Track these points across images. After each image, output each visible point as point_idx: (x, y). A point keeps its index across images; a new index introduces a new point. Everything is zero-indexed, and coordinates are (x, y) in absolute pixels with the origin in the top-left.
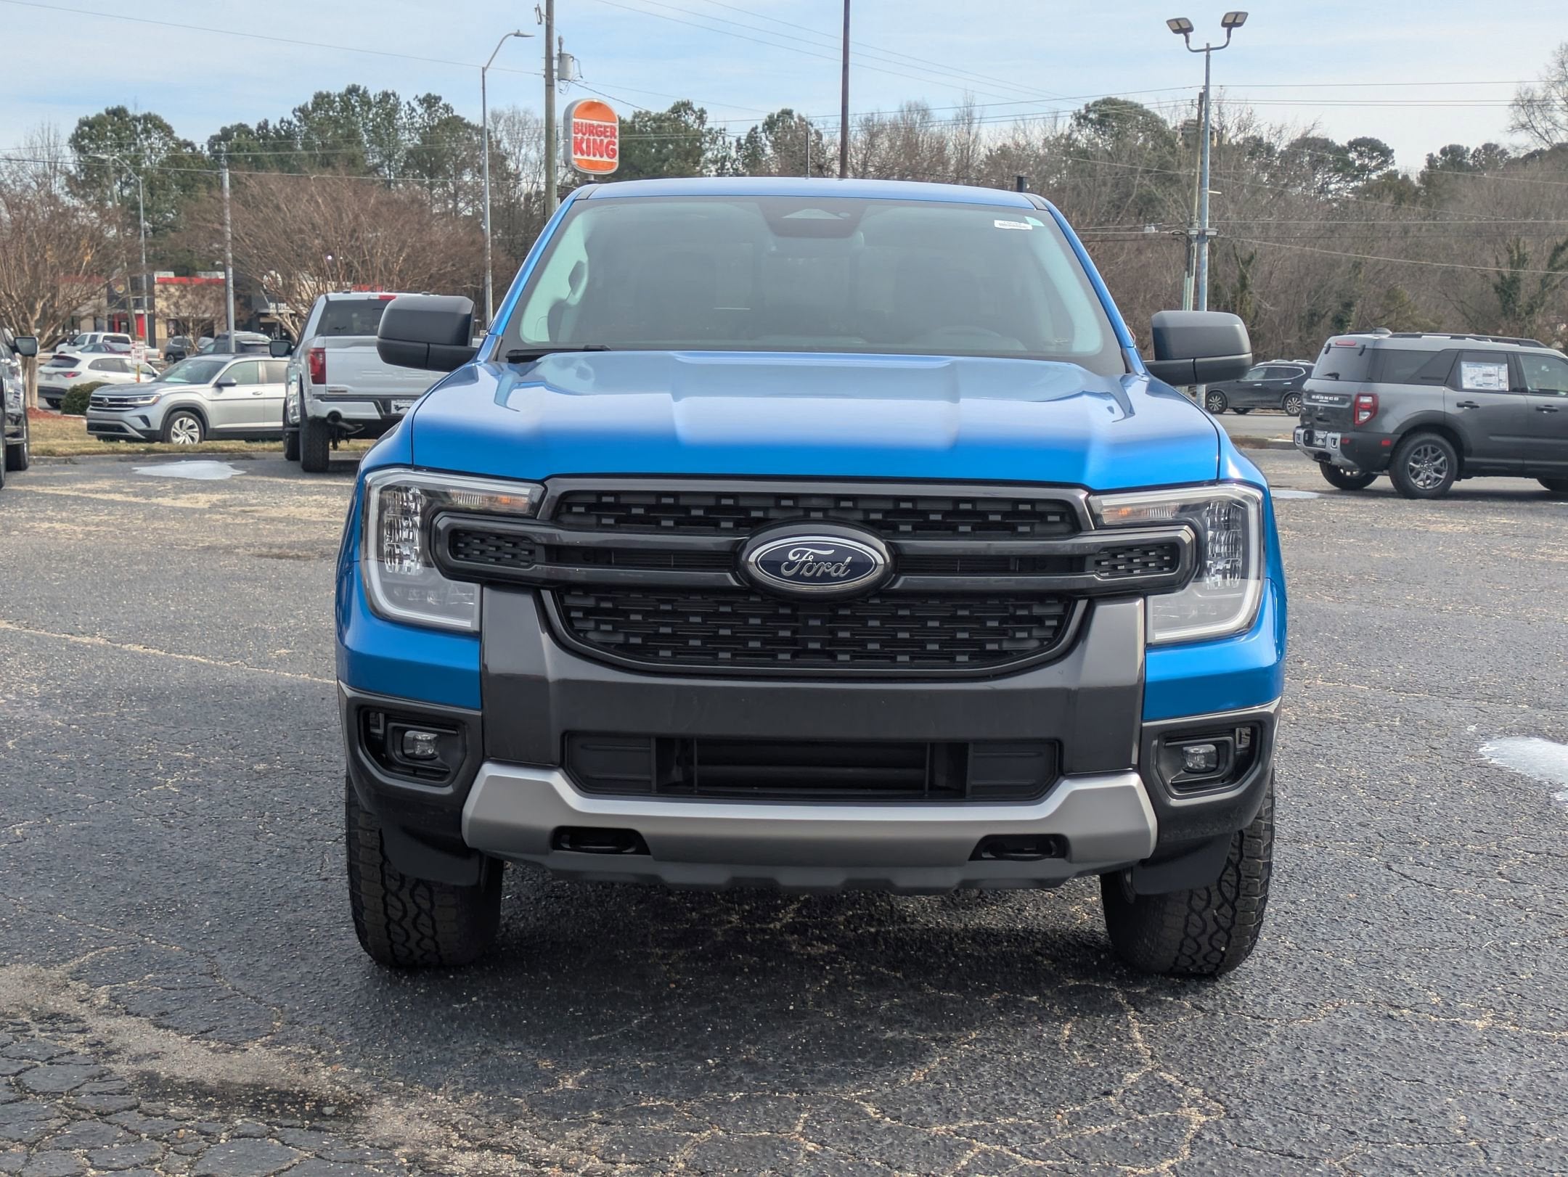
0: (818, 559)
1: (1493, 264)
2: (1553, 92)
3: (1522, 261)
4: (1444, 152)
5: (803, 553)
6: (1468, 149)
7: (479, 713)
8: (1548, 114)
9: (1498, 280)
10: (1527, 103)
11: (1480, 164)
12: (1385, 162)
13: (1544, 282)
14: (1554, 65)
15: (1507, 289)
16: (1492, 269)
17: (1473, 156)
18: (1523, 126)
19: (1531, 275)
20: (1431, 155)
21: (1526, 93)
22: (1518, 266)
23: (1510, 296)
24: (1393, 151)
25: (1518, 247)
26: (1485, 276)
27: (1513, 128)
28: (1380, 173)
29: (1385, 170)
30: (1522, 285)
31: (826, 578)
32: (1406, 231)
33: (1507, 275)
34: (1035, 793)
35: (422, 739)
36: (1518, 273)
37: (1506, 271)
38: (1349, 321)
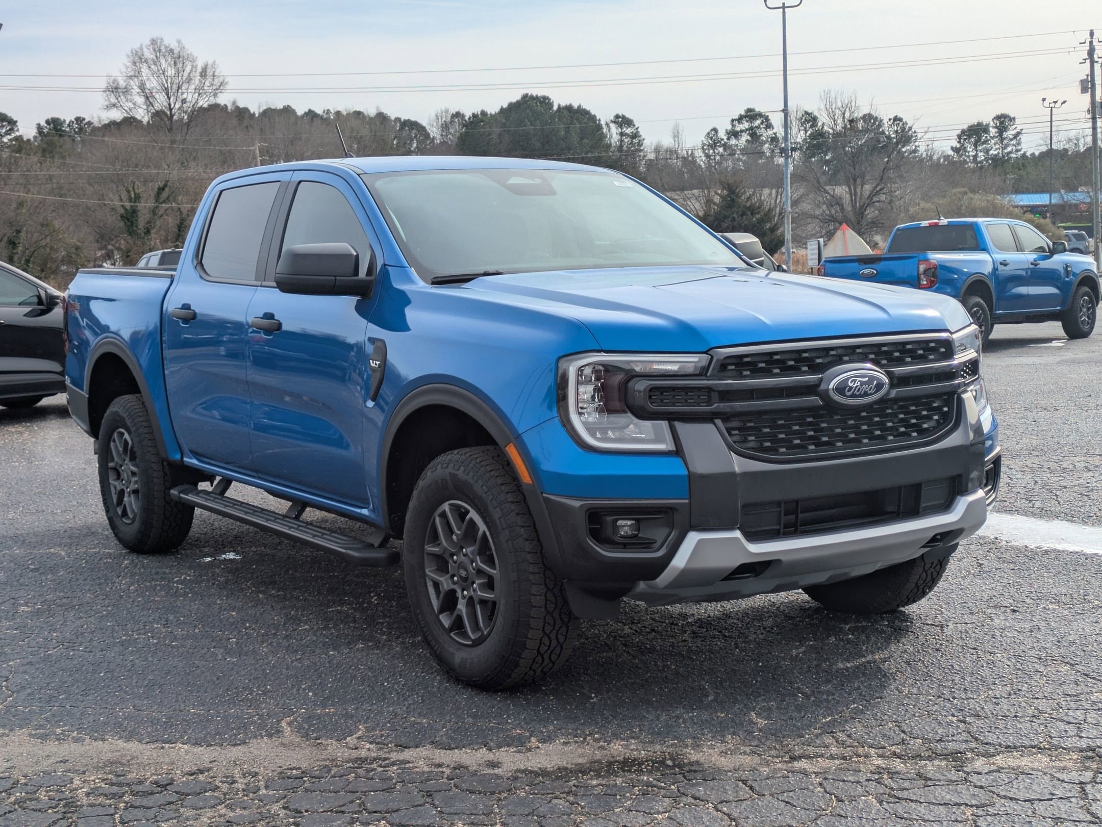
0: (862, 383)
1: (117, 201)
2: (132, 83)
3: (138, 198)
4: (48, 122)
5: (855, 381)
6: (65, 121)
7: (687, 501)
8: (129, 97)
9: (122, 211)
10: (113, 89)
11: (74, 131)
12: (12, 130)
13: (154, 212)
14: (129, 64)
15: (129, 217)
16: (117, 203)
17: (69, 125)
18: (114, 105)
19: (145, 206)
20: (39, 125)
21: (113, 83)
22: (135, 202)
23: (132, 222)
24: (16, 122)
25: (133, 188)
26: (113, 209)
27: (107, 107)
28: (9, 137)
29: (13, 135)
30: (139, 214)
31: (866, 394)
32: (51, 178)
33: (128, 208)
34: (946, 506)
35: (625, 526)
36: (137, 206)
37: (128, 205)
38: (19, 243)
